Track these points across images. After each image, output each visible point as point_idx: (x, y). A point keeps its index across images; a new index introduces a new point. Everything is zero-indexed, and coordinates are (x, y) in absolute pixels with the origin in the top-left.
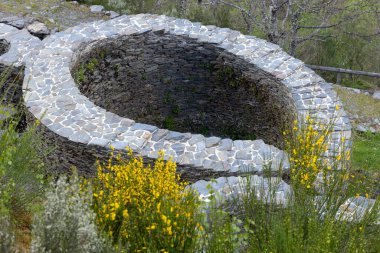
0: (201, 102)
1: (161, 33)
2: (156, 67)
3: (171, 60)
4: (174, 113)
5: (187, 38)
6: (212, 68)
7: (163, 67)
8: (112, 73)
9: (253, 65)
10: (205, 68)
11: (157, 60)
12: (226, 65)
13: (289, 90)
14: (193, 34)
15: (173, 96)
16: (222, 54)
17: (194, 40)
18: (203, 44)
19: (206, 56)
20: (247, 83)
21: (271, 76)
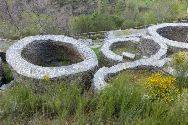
0: (48, 55)
1: (35, 41)
2: (35, 50)
3: (39, 47)
4: (41, 60)
5: (42, 40)
6: (50, 46)
7: (37, 50)
8: (26, 56)
9: (62, 42)
10: (47, 47)
11: (35, 49)
12: (54, 44)
13: (74, 45)
14: (43, 39)
15: (40, 57)
16: (52, 41)
17: (44, 40)
18: (46, 41)
19: (47, 43)
20: (60, 47)
21: (68, 43)
